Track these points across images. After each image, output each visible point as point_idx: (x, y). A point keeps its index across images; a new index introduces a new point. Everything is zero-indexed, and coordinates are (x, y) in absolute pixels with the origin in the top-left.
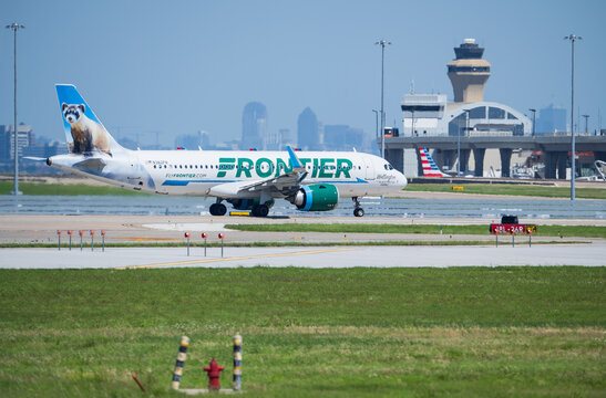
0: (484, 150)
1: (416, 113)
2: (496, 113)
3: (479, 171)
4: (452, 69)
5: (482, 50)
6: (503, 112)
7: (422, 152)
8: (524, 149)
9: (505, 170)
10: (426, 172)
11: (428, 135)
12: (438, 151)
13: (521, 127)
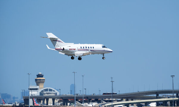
0: (48, 99)
1: (32, 90)
2: (51, 90)
3: (47, 104)
4: (36, 80)
5: (43, 75)
6: (52, 90)
7: (34, 99)
8: (58, 99)
9: (54, 104)
10: (35, 104)
11: (35, 95)
12: (37, 99)
13: (56, 93)
